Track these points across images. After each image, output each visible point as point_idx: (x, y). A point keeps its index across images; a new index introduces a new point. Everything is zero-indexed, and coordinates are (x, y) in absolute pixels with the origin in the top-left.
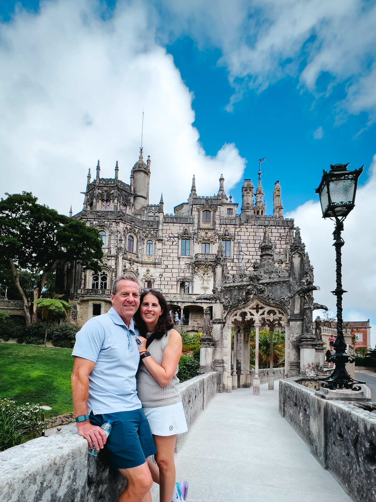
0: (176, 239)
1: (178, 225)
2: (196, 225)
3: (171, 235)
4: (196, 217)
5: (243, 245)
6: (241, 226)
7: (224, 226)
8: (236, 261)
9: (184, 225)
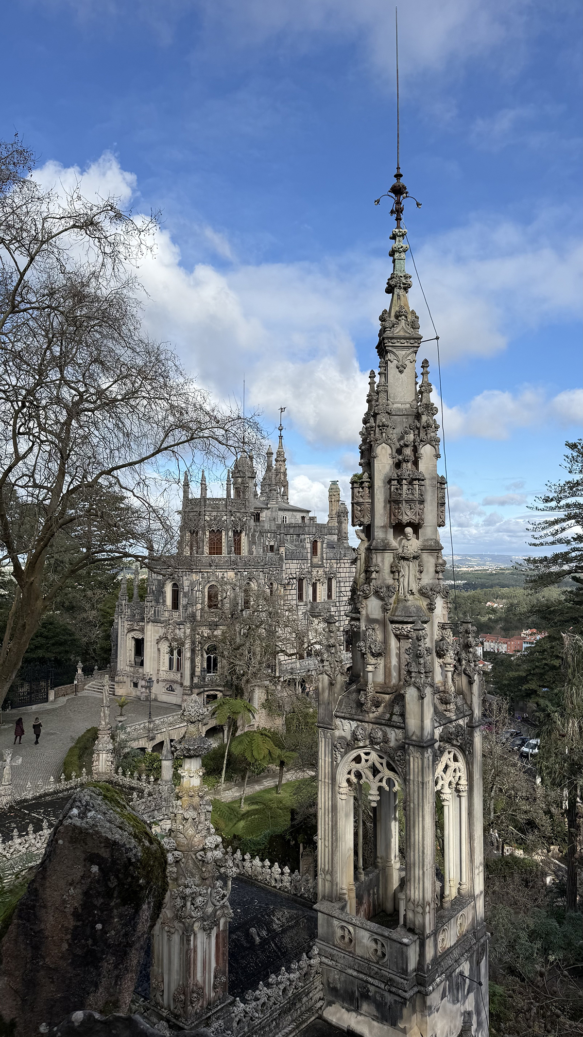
0: (294, 580)
1: (295, 561)
2: (309, 562)
3: (291, 576)
4: (309, 551)
5: (342, 584)
6: (341, 561)
7: (329, 561)
8: (338, 605)
9: (300, 561)
